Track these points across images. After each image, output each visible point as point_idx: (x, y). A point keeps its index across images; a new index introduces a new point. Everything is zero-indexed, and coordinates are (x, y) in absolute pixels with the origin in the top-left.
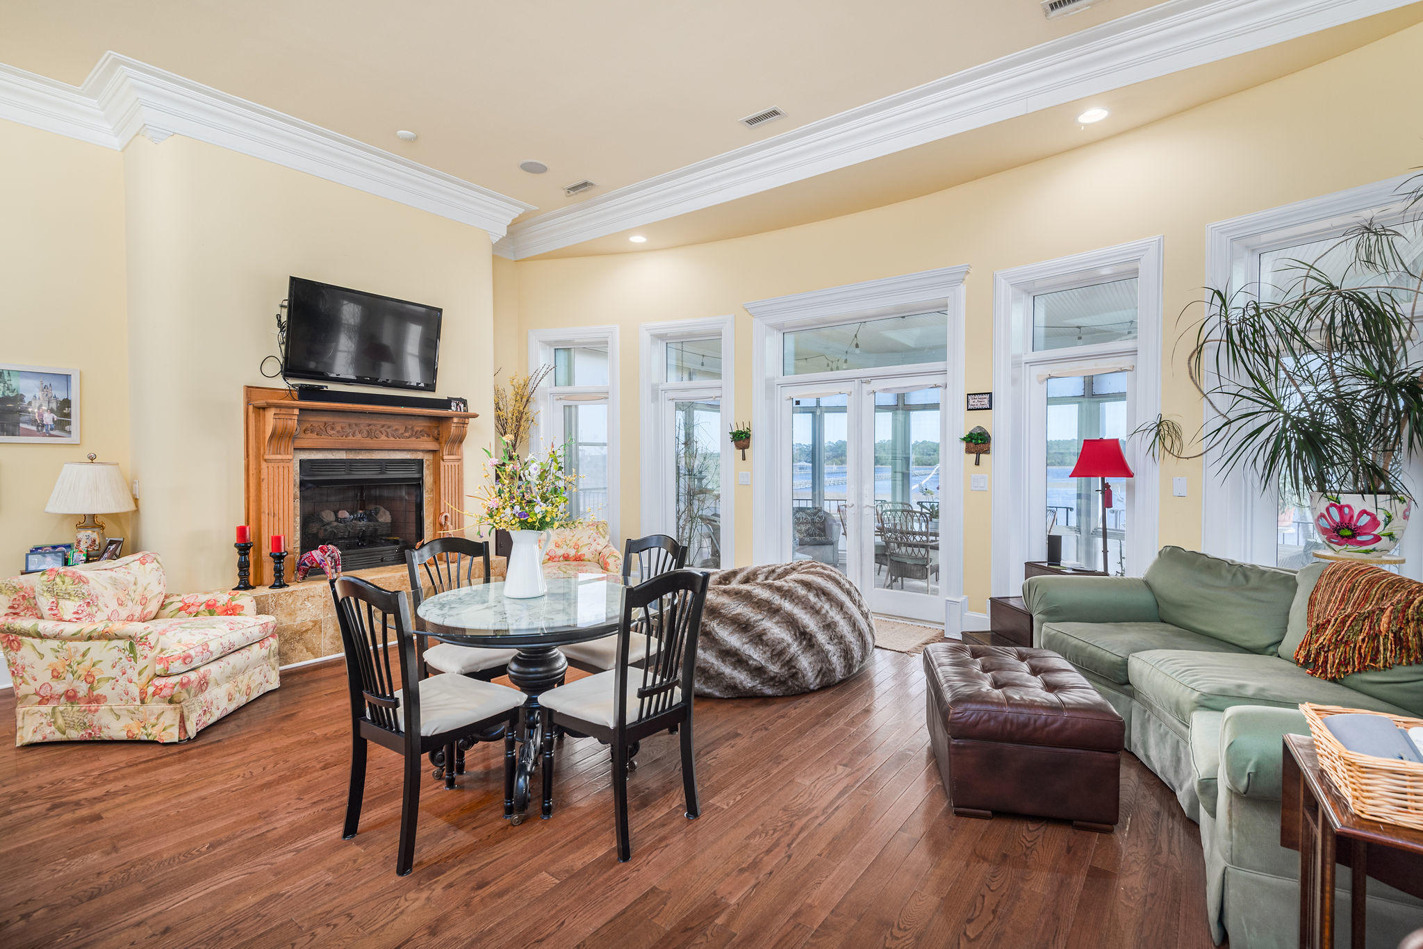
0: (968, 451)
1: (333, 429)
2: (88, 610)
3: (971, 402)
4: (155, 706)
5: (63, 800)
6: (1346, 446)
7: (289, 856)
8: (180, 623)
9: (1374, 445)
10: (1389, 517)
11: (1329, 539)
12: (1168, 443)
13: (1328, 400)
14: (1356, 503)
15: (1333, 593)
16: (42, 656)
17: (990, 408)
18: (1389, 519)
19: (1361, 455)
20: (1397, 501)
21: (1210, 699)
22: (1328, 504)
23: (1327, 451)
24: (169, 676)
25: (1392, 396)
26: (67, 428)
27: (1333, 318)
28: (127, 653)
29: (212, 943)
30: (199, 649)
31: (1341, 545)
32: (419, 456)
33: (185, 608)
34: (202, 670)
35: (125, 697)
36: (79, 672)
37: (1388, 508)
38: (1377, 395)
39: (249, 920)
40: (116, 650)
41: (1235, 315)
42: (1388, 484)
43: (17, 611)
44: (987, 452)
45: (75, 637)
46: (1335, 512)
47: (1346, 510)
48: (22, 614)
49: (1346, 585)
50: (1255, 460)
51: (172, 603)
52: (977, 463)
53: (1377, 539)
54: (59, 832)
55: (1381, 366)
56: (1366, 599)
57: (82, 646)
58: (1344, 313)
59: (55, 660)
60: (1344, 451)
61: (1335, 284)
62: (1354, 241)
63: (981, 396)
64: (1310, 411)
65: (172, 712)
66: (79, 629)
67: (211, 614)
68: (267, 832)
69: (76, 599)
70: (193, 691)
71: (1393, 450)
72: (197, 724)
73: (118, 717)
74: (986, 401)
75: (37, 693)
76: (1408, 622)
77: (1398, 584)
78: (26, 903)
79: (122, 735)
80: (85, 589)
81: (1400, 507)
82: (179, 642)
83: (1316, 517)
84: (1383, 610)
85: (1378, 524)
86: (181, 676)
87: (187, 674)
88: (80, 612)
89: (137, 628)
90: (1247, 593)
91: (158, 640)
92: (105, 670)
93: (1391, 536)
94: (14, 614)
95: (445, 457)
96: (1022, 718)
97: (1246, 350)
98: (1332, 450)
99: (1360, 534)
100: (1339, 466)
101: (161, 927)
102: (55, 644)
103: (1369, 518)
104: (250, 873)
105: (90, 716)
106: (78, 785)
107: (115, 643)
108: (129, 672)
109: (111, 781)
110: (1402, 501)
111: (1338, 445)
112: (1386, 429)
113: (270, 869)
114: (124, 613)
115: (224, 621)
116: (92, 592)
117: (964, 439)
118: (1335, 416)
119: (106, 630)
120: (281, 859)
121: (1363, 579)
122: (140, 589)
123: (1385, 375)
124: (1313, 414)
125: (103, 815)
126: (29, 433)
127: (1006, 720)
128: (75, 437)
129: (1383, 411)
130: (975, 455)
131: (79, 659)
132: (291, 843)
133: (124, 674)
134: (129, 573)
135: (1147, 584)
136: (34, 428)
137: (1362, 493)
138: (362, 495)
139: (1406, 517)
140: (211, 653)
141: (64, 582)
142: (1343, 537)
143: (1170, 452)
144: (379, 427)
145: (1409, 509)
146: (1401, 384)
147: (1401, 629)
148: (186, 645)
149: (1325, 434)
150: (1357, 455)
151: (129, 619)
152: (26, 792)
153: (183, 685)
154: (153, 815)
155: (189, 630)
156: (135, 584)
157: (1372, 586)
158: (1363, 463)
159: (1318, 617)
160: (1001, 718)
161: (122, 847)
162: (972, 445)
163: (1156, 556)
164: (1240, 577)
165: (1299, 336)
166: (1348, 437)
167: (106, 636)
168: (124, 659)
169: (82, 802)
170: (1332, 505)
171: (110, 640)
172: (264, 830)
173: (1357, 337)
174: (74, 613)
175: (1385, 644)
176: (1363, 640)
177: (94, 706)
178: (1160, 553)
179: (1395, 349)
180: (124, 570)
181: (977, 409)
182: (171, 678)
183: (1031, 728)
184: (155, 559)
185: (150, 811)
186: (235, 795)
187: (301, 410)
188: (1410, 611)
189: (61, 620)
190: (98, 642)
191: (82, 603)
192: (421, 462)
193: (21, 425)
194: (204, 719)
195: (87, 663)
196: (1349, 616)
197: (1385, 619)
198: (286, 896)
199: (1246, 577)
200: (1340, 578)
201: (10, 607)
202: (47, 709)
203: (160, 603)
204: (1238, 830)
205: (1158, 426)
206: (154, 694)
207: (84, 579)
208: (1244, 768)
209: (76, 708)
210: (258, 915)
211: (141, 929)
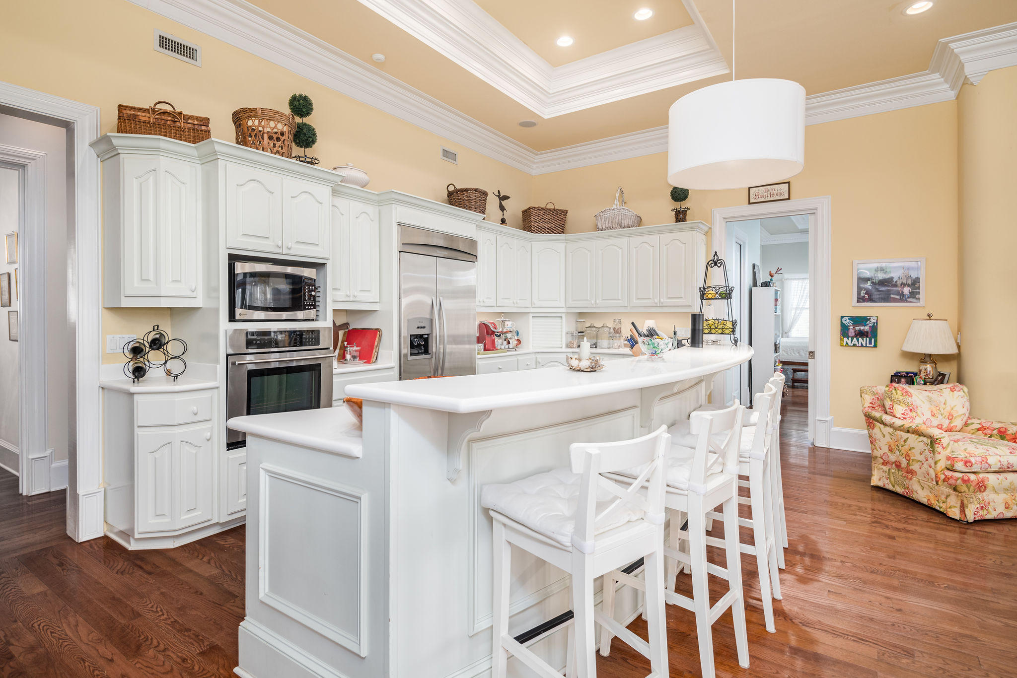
2: (911, 414)
4: (945, 489)
5: (881, 521)
7: (998, 624)
8: (971, 438)
16: (884, 436)
24: (955, 471)
26: (917, 296)
28: (929, 447)
29: (921, 633)
30: (980, 459)
33: (982, 429)
34: (981, 476)
35: (927, 477)
36: (903, 452)
39: (948, 637)
40: (922, 443)
43: (874, 406)
45: (900, 428)
48: (877, 408)
51: (973, 423)
54: (871, 535)
57: (905, 435)
59: (890, 440)
65: (956, 497)
66: (902, 424)
67: (1002, 438)
68: (992, 601)
69: (904, 405)
70: (972, 488)
72: (975, 514)
73: (923, 488)
75: (881, 458)
78: (845, 557)
79: (925, 501)
80: (909, 400)
82: (965, 450)
86: (963, 474)
87: (969, 475)
88: (906, 414)
89: (936, 433)
91: (949, 443)
92: (916, 455)
94: (873, 407)
101: (898, 607)
102: (890, 430)
104: (965, 616)
105: (907, 481)
106: (891, 517)
107: (922, 438)
108: (930, 460)
109: (909, 524)
113: (980, 622)
114: (935, 422)
115: (1007, 446)
116: (914, 403)
119: (917, 428)
120: (991, 621)
122: (948, 409)
125: (896, 538)
126: (895, 300)
128: (922, 303)
131: (903, 443)
132: (1005, 618)
133: (927, 460)
134: (941, 395)
136: (898, 297)
140: (990, 465)
141: (897, 393)
148: (969, 453)
151: (940, 427)
152: (866, 509)
153: (964, 481)
154: (923, 552)
155: (976, 444)
156: (945, 404)
161: (898, 558)
167: (917, 432)
168: (927, 451)
169: (889, 527)
171: (919, 436)
172: (989, 599)
174: (902, 414)
177: (910, 476)
180: (938, 393)
182: (956, 473)
184: (962, 389)
185: (922, 550)
186: (981, 569)
189: (895, 416)
190: (912, 436)
191: (907, 408)
193: (892, 296)
194: (981, 512)
195: (907, 447)
198: (981, 642)
201: (871, 403)
202: (886, 468)
203: (964, 421)
206: (944, 480)
207: (910, 394)
209: (900, 473)
210: (956, 639)
211: (888, 601)
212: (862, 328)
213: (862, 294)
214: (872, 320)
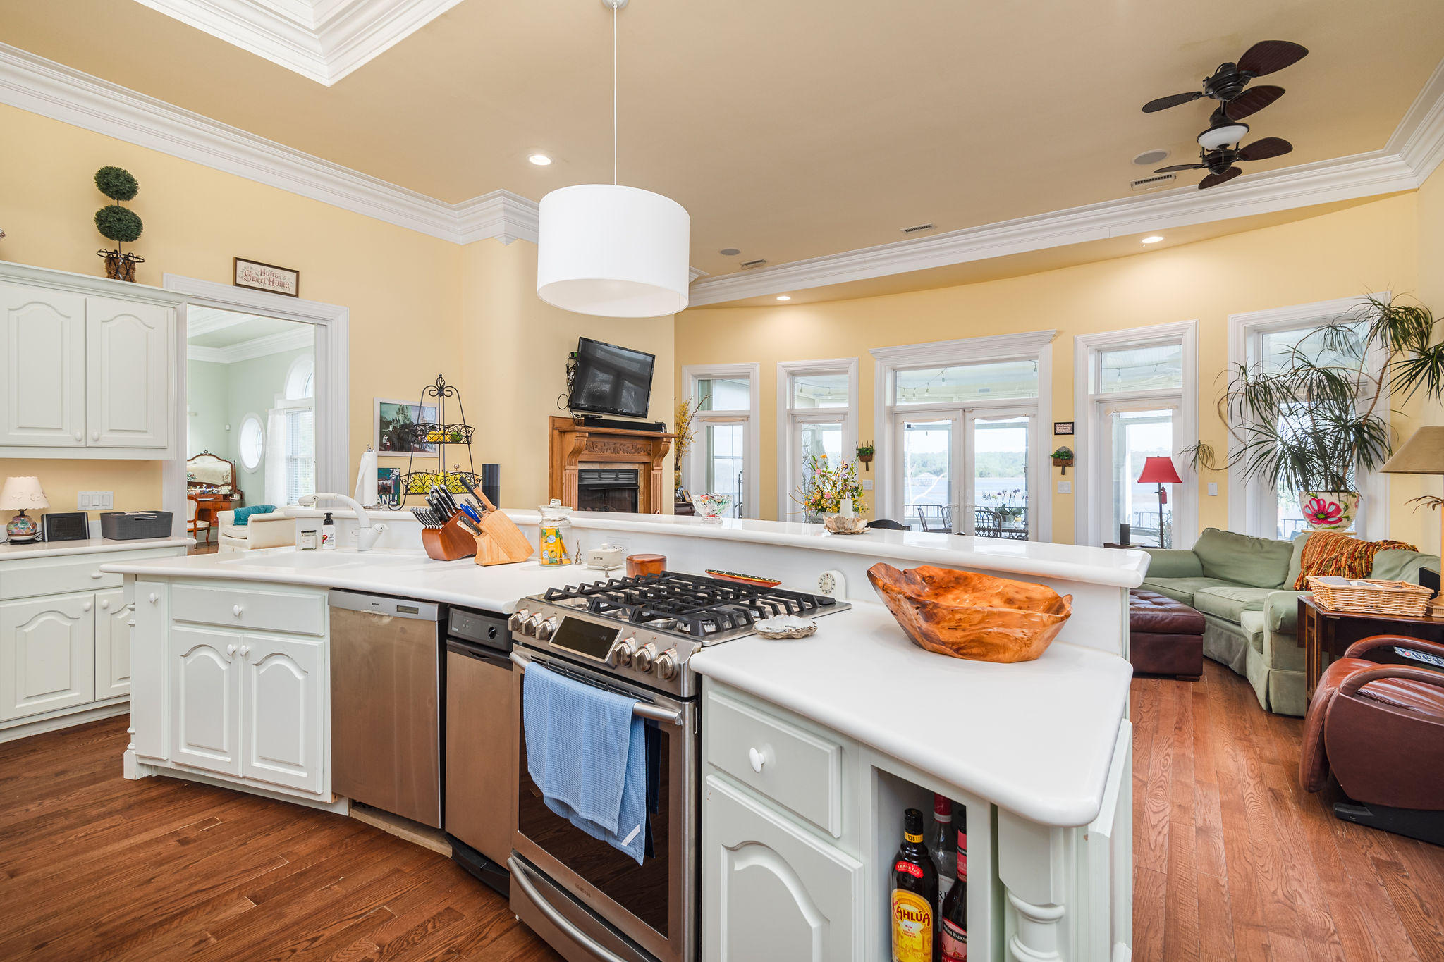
0: (1056, 464)
1: (597, 446)
3: (1058, 429)
6: (1320, 462)
9: (1338, 462)
10: (1347, 506)
11: (1311, 521)
12: (1205, 461)
13: (1309, 434)
14: (1328, 498)
15: (1315, 548)
17: (1073, 434)
18: (1347, 507)
19: (1329, 469)
20: (1351, 496)
21: (1250, 605)
22: (1310, 498)
23: (1309, 466)
25: (1347, 433)
27: (1311, 383)
31: (1319, 524)
32: (636, 467)
37: (1346, 501)
38: (1339, 431)
41: (1251, 380)
42: (1345, 486)
44: (1071, 464)
46: (1314, 504)
47: (1322, 502)
49: (1322, 543)
50: (1264, 472)
52: (1063, 473)
53: (1340, 520)
55: (1341, 415)
56: (1334, 550)
58: (1318, 380)
60: (1320, 465)
61: (1313, 363)
62: (1324, 331)
63: (1065, 425)
64: (1298, 441)
71: (1348, 465)
74: (1070, 428)
76: (1356, 559)
77: (1349, 542)
81: (1353, 500)
83: (1303, 507)
84: (1343, 555)
85: (1340, 511)
90: (1262, 555)
93: (1348, 518)
95: (654, 468)
96: (1148, 617)
97: (1258, 400)
98: (1312, 465)
99: (1330, 517)
100: (1317, 475)
103: (1335, 507)
110: (1354, 496)
111: (1315, 462)
112: (1344, 453)
117: (1053, 456)
118: (1314, 444)
121: (1332, 540)
123: (1343, 420)
124: (1300, 443)
127: (1139, 618)
129: (1342, 441)
130: (1061, 468)
135: (1195, 552)
137: (1331, 492)
138: (605, 497)
139: (1356, 506)
142: (1319, 519)
143: (1205, 466)
144: (619, 445)
145: (1358, 501)
146: (1352, 426)
147: (1352, 563)
149: (1308, 455)
150: (1327, 468)
157: (1337, 543)
158: (1331, 474)
159: (1307, 562)
160: (1136, 617)
162: (1059, 460)
163: (1201, 535)
164: (1258, 546)
165: (1291, 394)
166: (1322, 458)
170: (1313, 499)
173: (1326, 396)
175: (1344, 572)
176: (1333, 571)
178: (1203, 532)
179: (1348, 403)
181: (1063, 434)
183: (1153, 622)
187: (589, 433)
188: (1356, 553)
192: (636, 471)
196: (1324, 560)
197: (1344, 559)
199: (1262, 546)
200: (1319, 540)
204: (1275, 651)
205: (1197, 448)
208: (1279, 617)
212: (385, 482)
213: (384, 441)
214: (395, 473)
